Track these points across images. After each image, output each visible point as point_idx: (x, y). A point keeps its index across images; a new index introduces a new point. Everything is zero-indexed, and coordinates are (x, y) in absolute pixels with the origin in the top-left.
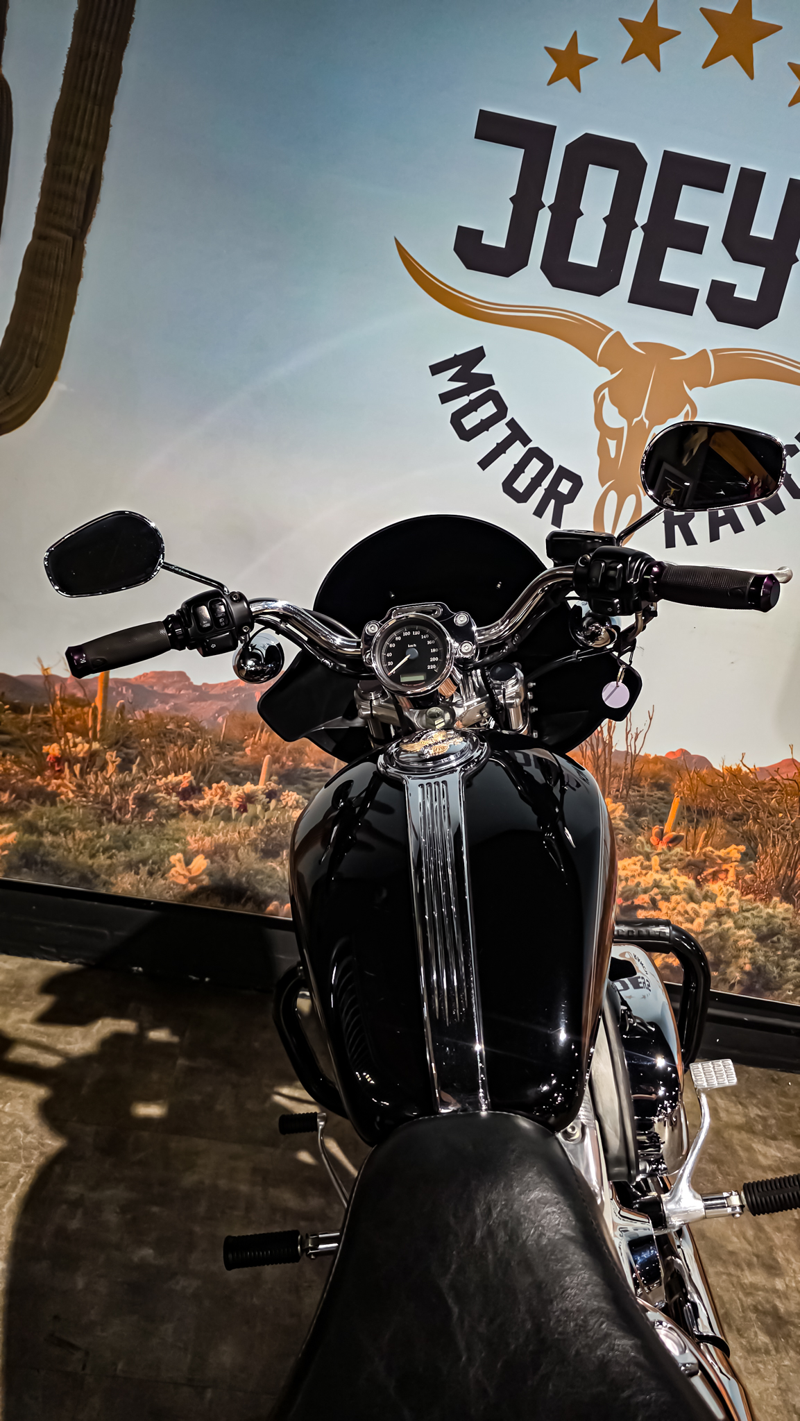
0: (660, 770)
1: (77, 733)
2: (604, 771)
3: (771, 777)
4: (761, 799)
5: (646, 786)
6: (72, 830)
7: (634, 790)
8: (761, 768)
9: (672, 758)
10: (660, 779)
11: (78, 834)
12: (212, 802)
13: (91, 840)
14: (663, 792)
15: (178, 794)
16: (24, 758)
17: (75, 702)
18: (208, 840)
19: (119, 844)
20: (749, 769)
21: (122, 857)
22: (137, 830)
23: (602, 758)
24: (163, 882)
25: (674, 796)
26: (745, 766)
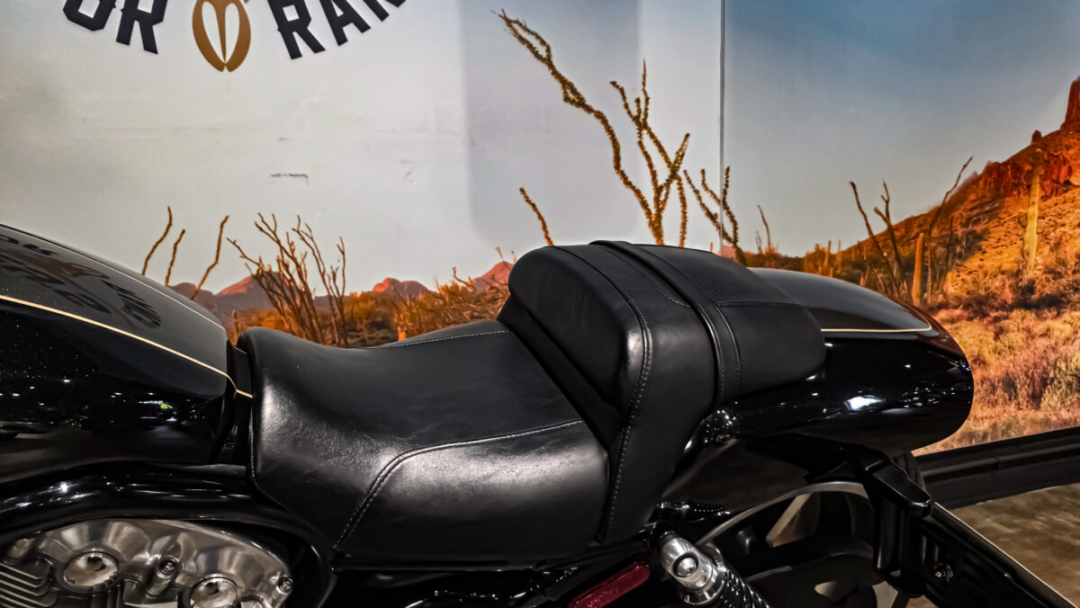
0: (372, 307)
2: (311, 324)
3: (489, 287)
4: (487, 311)
5: (363, 328)
7: (352, 337)
8: (477, 280)
9: (381, 290)
10: (376, 316)
14: (384, 331)
20: (465, 283)
23: (304, 310)
25: (397, 331)
26: (460, 281)
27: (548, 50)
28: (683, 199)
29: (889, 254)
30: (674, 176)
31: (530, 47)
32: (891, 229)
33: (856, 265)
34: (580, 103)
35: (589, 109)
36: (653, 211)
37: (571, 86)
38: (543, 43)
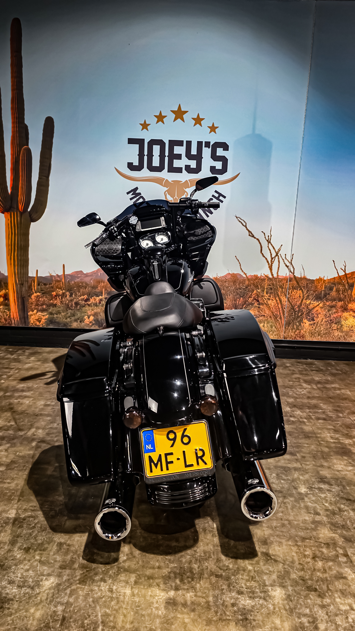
1: (59, 288)
3: (225, 278)
4: (224, 284)
6: (61, 313)
8: (222, 276)
11: (62, 314)
12: (92, 302)
13: (65, 315)
15: (84, 301)
16: (48, 296)
17: (58, 281)
18: (93, 311)
19: (72, 315)
20: (219, 277)
21: (73, 318)
22: (76, 311)
24: (83, 324)
27: (246, 224)
28: (279, 261)
29: (345, 282)
30: (277, 255)
31: (241, 223)
32: (346, 274)
33: (333, 284)
34: (253, 236)
35: (255, 238)
36: (270, 264)
37: (251, 232)
38: (245, 222)
